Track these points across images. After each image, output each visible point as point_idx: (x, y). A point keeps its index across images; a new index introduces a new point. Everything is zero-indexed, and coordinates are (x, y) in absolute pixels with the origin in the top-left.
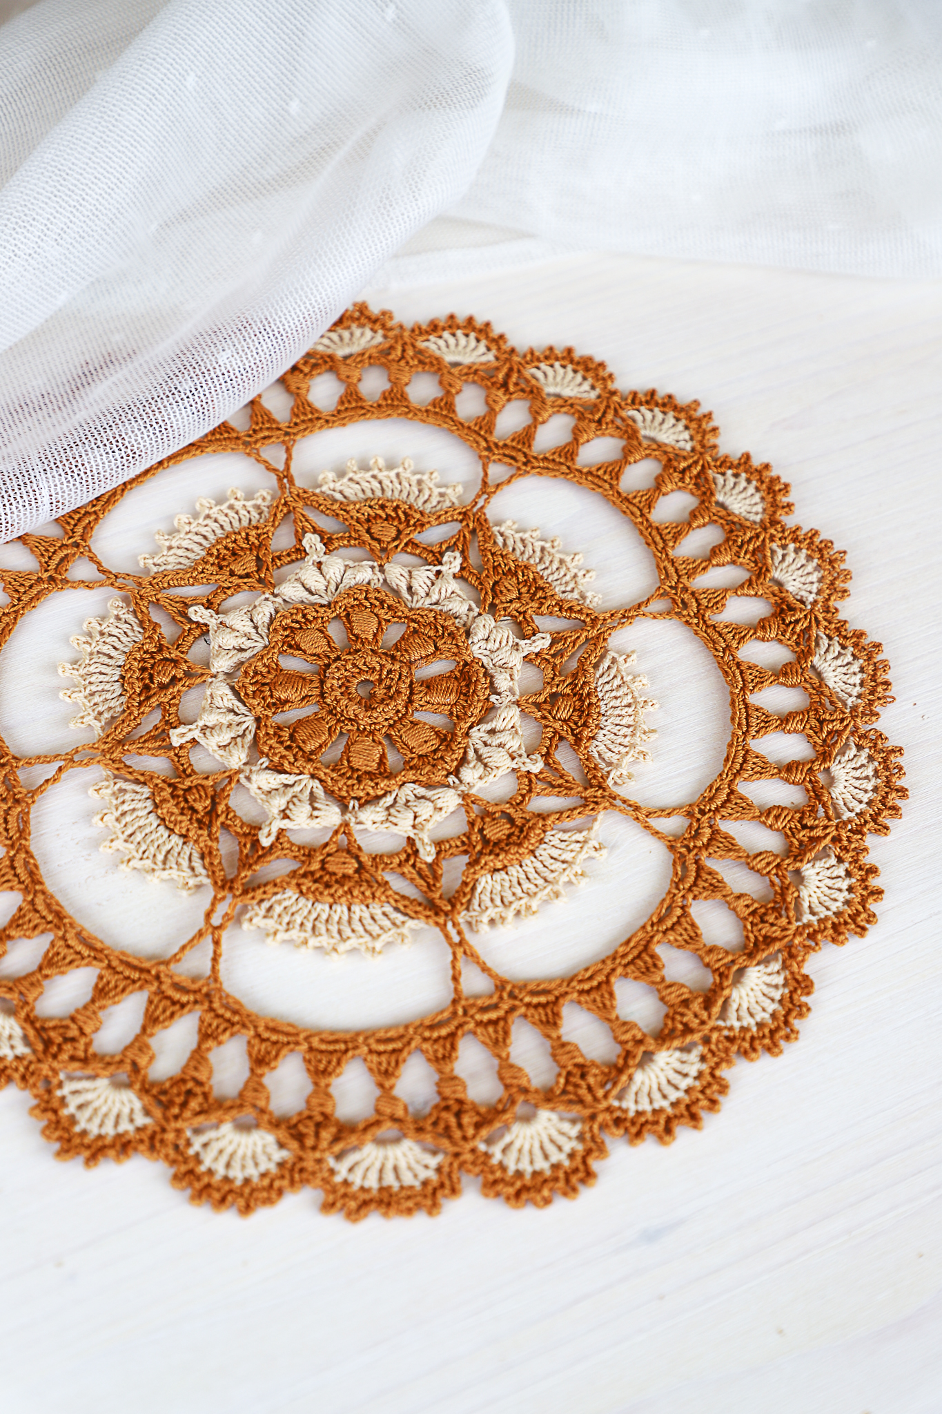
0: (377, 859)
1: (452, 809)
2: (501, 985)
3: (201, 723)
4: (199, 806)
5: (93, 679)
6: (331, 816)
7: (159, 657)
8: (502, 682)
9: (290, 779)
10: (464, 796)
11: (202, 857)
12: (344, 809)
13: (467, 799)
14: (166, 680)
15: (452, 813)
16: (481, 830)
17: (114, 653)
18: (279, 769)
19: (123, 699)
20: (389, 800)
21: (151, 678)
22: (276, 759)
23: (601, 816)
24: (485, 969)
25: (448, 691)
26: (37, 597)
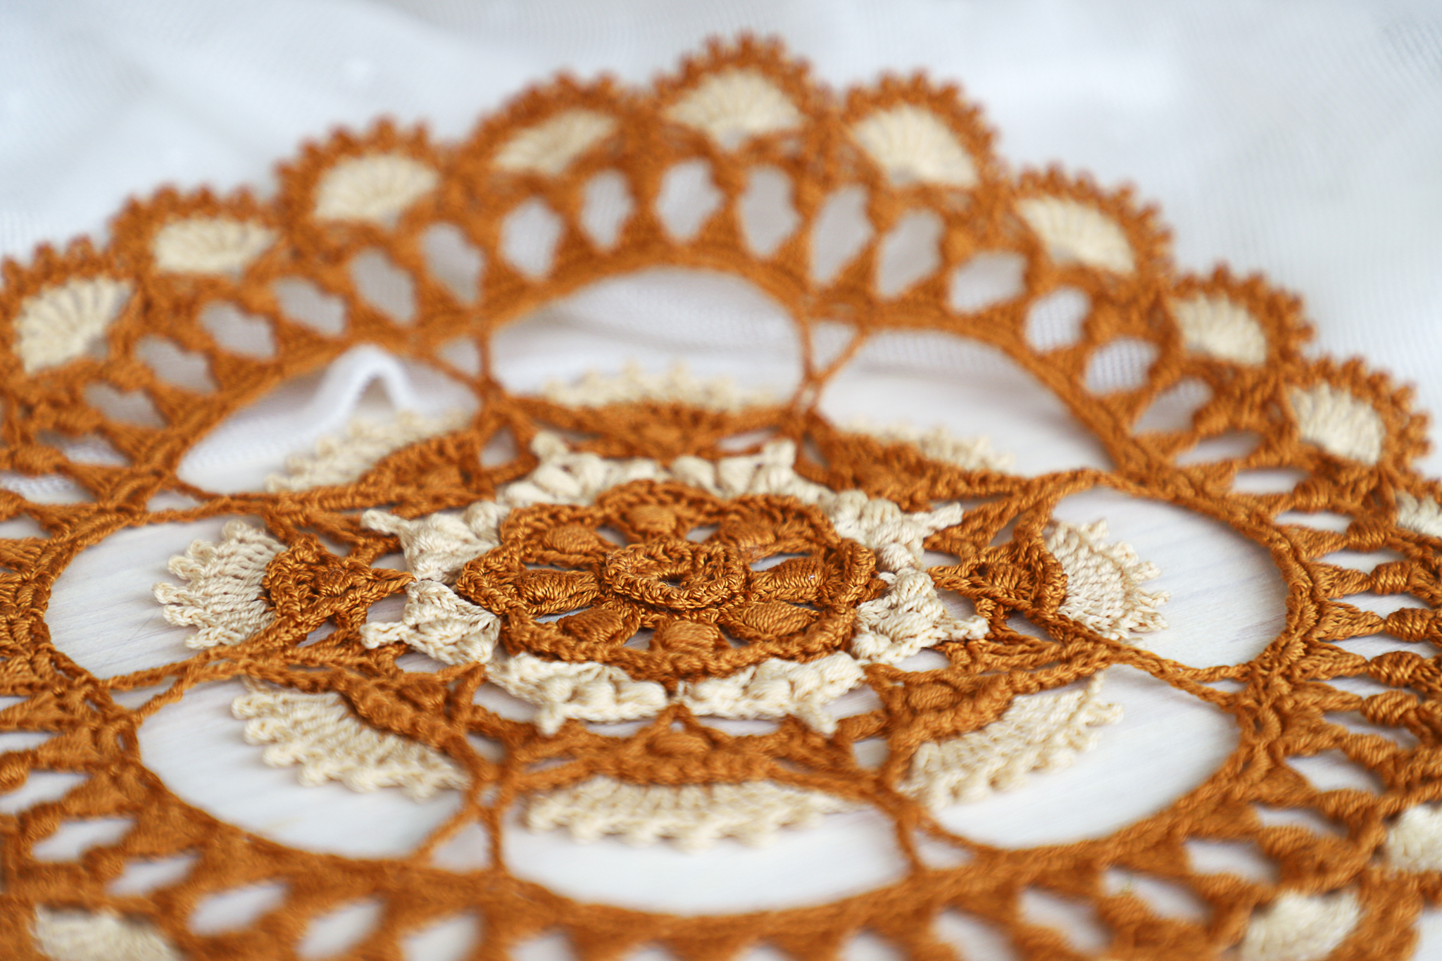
0: (741, 741)
1: (850, 683)
2: (987, 855)
3: (411, 621)
4: (428, 701)
5: (214, 600)
6: (652, 696)
7: (322, 569)
8: (898, 557)
9: (576, 668)
10: (868, 670)
11: (444, 751)
12: (670, 693)
13: (874, 675)
14: (337, 589)
15: (851, 690)
16: (906, 702)
17: (244, 573)
18: (554, 656)
19: (269, 615)
20: (744, 678)
21: (315, 591)
22: (546, 647)
23: (1100, 677)
24: (955, 840)
25: (808, 569)
26: (104, 527)
